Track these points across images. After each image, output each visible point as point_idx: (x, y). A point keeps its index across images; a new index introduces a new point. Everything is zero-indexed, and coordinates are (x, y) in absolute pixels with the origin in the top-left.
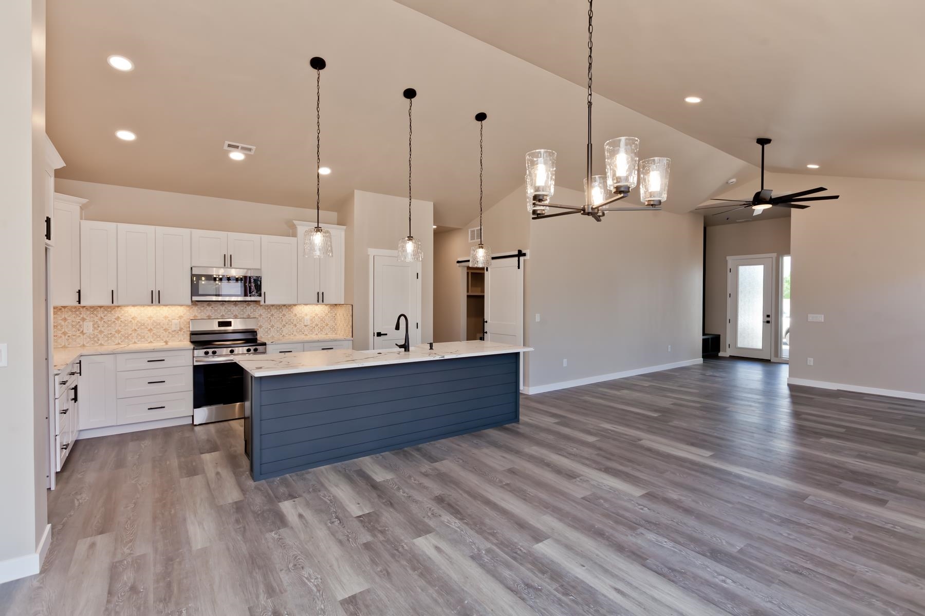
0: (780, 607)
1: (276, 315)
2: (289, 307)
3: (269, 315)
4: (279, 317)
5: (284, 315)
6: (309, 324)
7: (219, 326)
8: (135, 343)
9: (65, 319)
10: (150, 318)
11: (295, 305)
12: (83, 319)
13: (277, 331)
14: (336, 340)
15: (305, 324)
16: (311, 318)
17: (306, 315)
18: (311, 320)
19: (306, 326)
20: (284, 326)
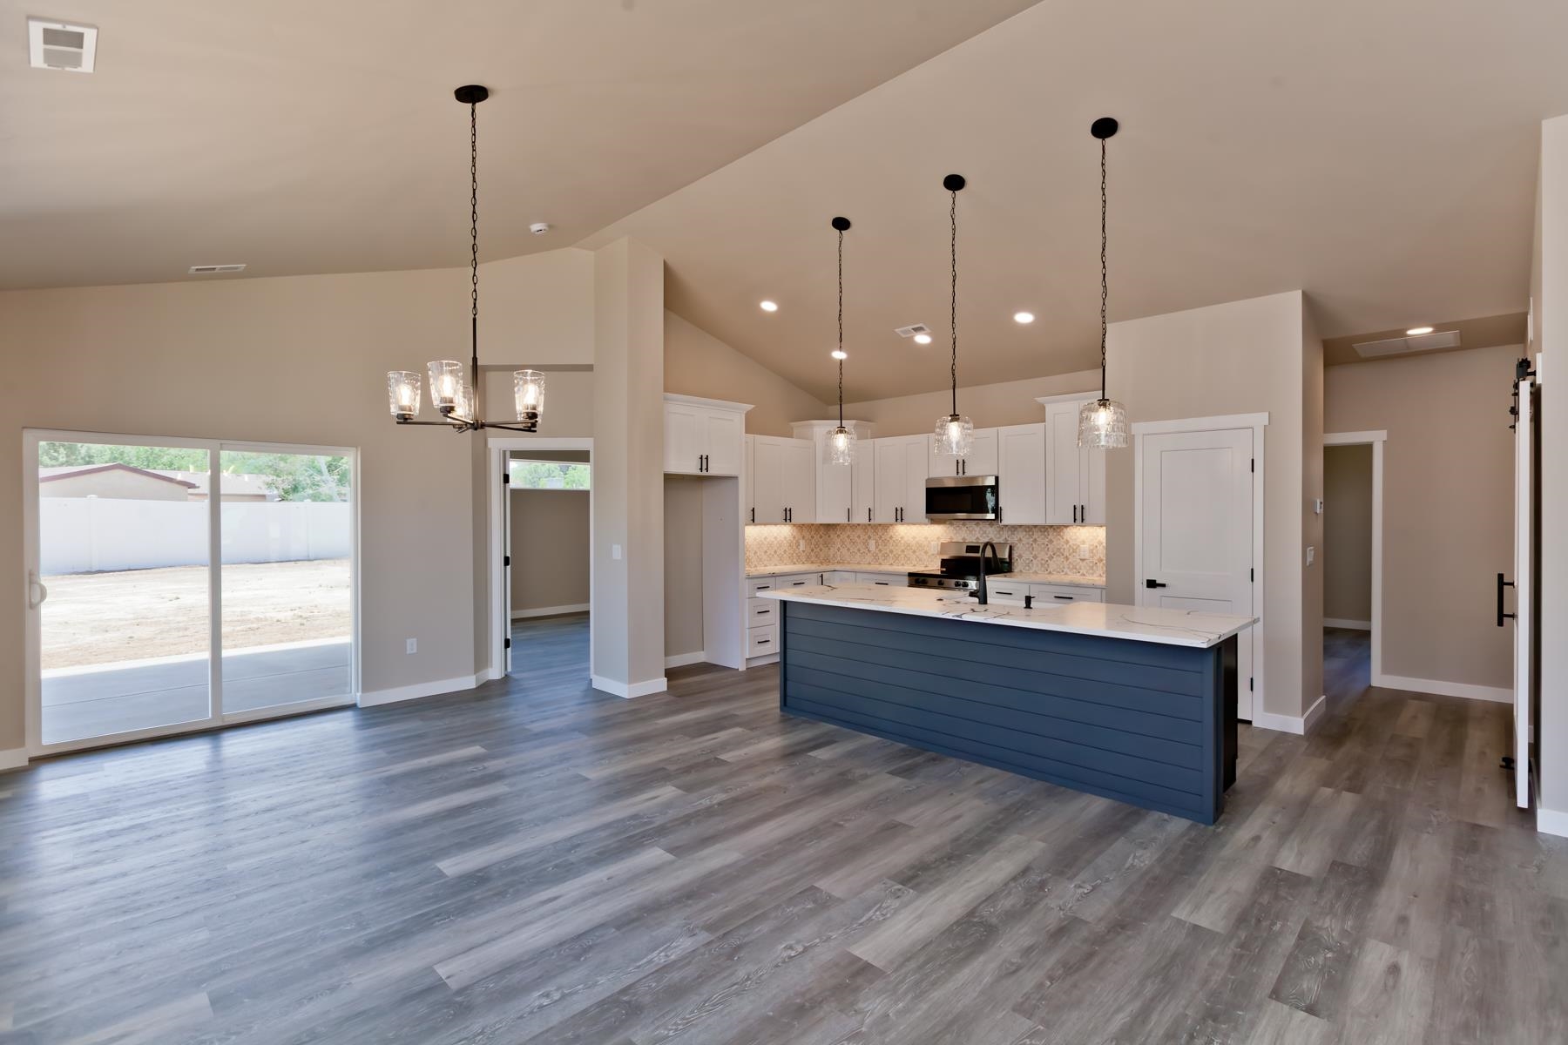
0: (466, 1038)
1: (1040, 541)
2: (1058, 528)
3: (1031, 541)
4: (1043, 544)
5: (1051, 541)
6: (1087, 556)
7: (967, 552)
8: (903, 565)
9: (859, 537)
10: (914, 538)
11: (1066, 527)
12: (870, 537)
13: (1042, 564)
14: (1078, 586)
15: (1083, 557)
16: (1091, 548)
17: (1084, 542)
18: (1091, 551)
19: (1083, 560)
20: (1051, 558)
